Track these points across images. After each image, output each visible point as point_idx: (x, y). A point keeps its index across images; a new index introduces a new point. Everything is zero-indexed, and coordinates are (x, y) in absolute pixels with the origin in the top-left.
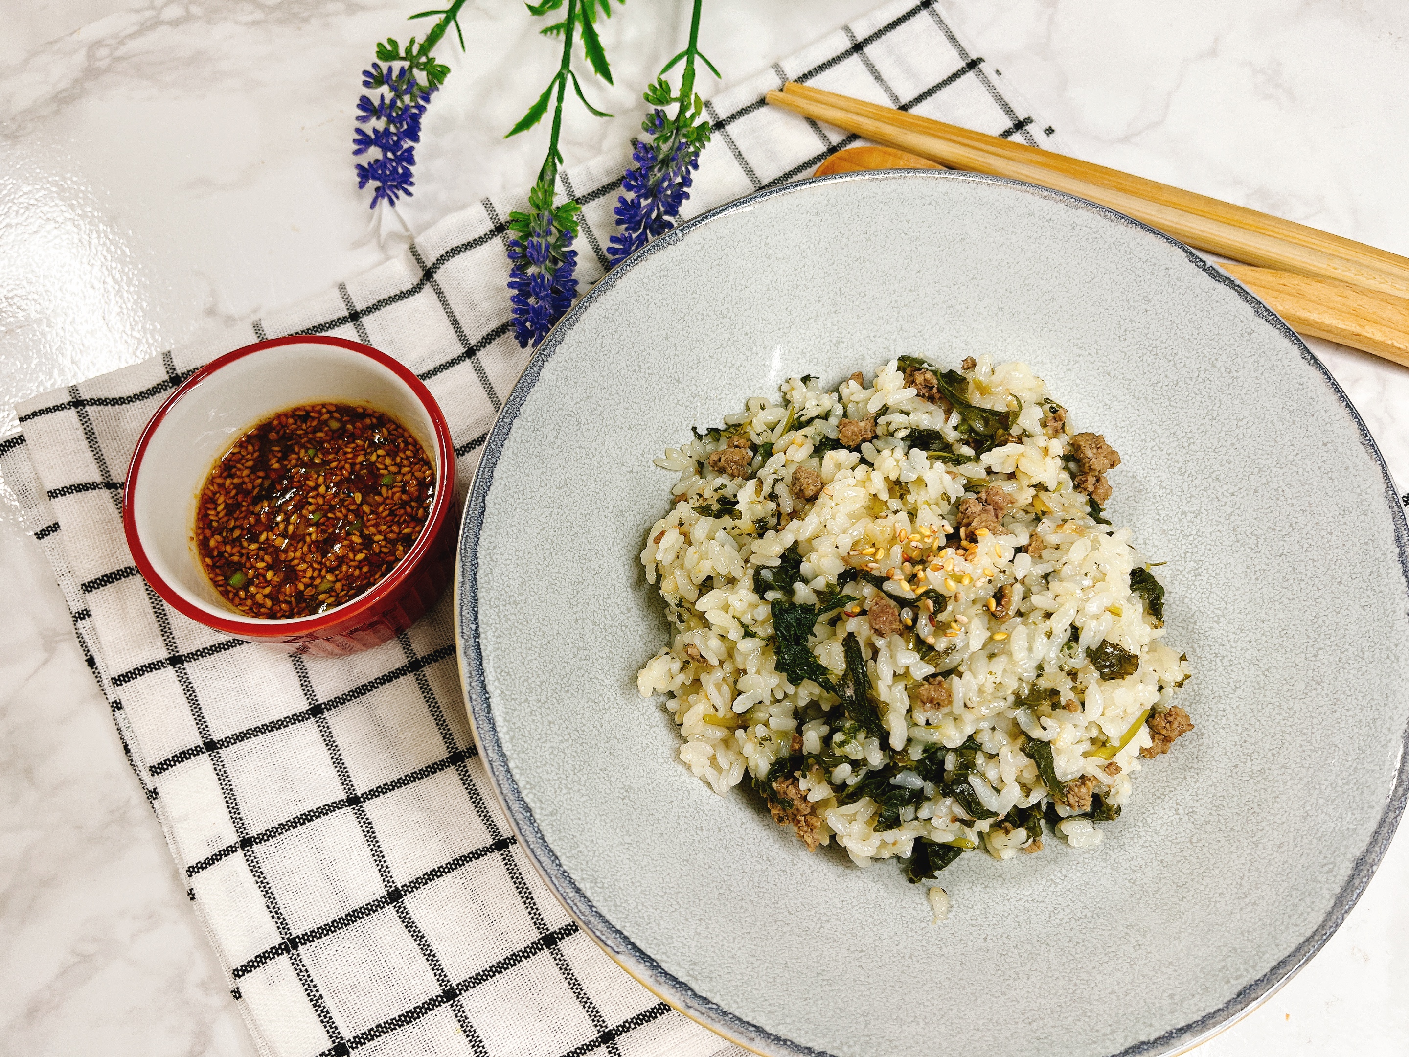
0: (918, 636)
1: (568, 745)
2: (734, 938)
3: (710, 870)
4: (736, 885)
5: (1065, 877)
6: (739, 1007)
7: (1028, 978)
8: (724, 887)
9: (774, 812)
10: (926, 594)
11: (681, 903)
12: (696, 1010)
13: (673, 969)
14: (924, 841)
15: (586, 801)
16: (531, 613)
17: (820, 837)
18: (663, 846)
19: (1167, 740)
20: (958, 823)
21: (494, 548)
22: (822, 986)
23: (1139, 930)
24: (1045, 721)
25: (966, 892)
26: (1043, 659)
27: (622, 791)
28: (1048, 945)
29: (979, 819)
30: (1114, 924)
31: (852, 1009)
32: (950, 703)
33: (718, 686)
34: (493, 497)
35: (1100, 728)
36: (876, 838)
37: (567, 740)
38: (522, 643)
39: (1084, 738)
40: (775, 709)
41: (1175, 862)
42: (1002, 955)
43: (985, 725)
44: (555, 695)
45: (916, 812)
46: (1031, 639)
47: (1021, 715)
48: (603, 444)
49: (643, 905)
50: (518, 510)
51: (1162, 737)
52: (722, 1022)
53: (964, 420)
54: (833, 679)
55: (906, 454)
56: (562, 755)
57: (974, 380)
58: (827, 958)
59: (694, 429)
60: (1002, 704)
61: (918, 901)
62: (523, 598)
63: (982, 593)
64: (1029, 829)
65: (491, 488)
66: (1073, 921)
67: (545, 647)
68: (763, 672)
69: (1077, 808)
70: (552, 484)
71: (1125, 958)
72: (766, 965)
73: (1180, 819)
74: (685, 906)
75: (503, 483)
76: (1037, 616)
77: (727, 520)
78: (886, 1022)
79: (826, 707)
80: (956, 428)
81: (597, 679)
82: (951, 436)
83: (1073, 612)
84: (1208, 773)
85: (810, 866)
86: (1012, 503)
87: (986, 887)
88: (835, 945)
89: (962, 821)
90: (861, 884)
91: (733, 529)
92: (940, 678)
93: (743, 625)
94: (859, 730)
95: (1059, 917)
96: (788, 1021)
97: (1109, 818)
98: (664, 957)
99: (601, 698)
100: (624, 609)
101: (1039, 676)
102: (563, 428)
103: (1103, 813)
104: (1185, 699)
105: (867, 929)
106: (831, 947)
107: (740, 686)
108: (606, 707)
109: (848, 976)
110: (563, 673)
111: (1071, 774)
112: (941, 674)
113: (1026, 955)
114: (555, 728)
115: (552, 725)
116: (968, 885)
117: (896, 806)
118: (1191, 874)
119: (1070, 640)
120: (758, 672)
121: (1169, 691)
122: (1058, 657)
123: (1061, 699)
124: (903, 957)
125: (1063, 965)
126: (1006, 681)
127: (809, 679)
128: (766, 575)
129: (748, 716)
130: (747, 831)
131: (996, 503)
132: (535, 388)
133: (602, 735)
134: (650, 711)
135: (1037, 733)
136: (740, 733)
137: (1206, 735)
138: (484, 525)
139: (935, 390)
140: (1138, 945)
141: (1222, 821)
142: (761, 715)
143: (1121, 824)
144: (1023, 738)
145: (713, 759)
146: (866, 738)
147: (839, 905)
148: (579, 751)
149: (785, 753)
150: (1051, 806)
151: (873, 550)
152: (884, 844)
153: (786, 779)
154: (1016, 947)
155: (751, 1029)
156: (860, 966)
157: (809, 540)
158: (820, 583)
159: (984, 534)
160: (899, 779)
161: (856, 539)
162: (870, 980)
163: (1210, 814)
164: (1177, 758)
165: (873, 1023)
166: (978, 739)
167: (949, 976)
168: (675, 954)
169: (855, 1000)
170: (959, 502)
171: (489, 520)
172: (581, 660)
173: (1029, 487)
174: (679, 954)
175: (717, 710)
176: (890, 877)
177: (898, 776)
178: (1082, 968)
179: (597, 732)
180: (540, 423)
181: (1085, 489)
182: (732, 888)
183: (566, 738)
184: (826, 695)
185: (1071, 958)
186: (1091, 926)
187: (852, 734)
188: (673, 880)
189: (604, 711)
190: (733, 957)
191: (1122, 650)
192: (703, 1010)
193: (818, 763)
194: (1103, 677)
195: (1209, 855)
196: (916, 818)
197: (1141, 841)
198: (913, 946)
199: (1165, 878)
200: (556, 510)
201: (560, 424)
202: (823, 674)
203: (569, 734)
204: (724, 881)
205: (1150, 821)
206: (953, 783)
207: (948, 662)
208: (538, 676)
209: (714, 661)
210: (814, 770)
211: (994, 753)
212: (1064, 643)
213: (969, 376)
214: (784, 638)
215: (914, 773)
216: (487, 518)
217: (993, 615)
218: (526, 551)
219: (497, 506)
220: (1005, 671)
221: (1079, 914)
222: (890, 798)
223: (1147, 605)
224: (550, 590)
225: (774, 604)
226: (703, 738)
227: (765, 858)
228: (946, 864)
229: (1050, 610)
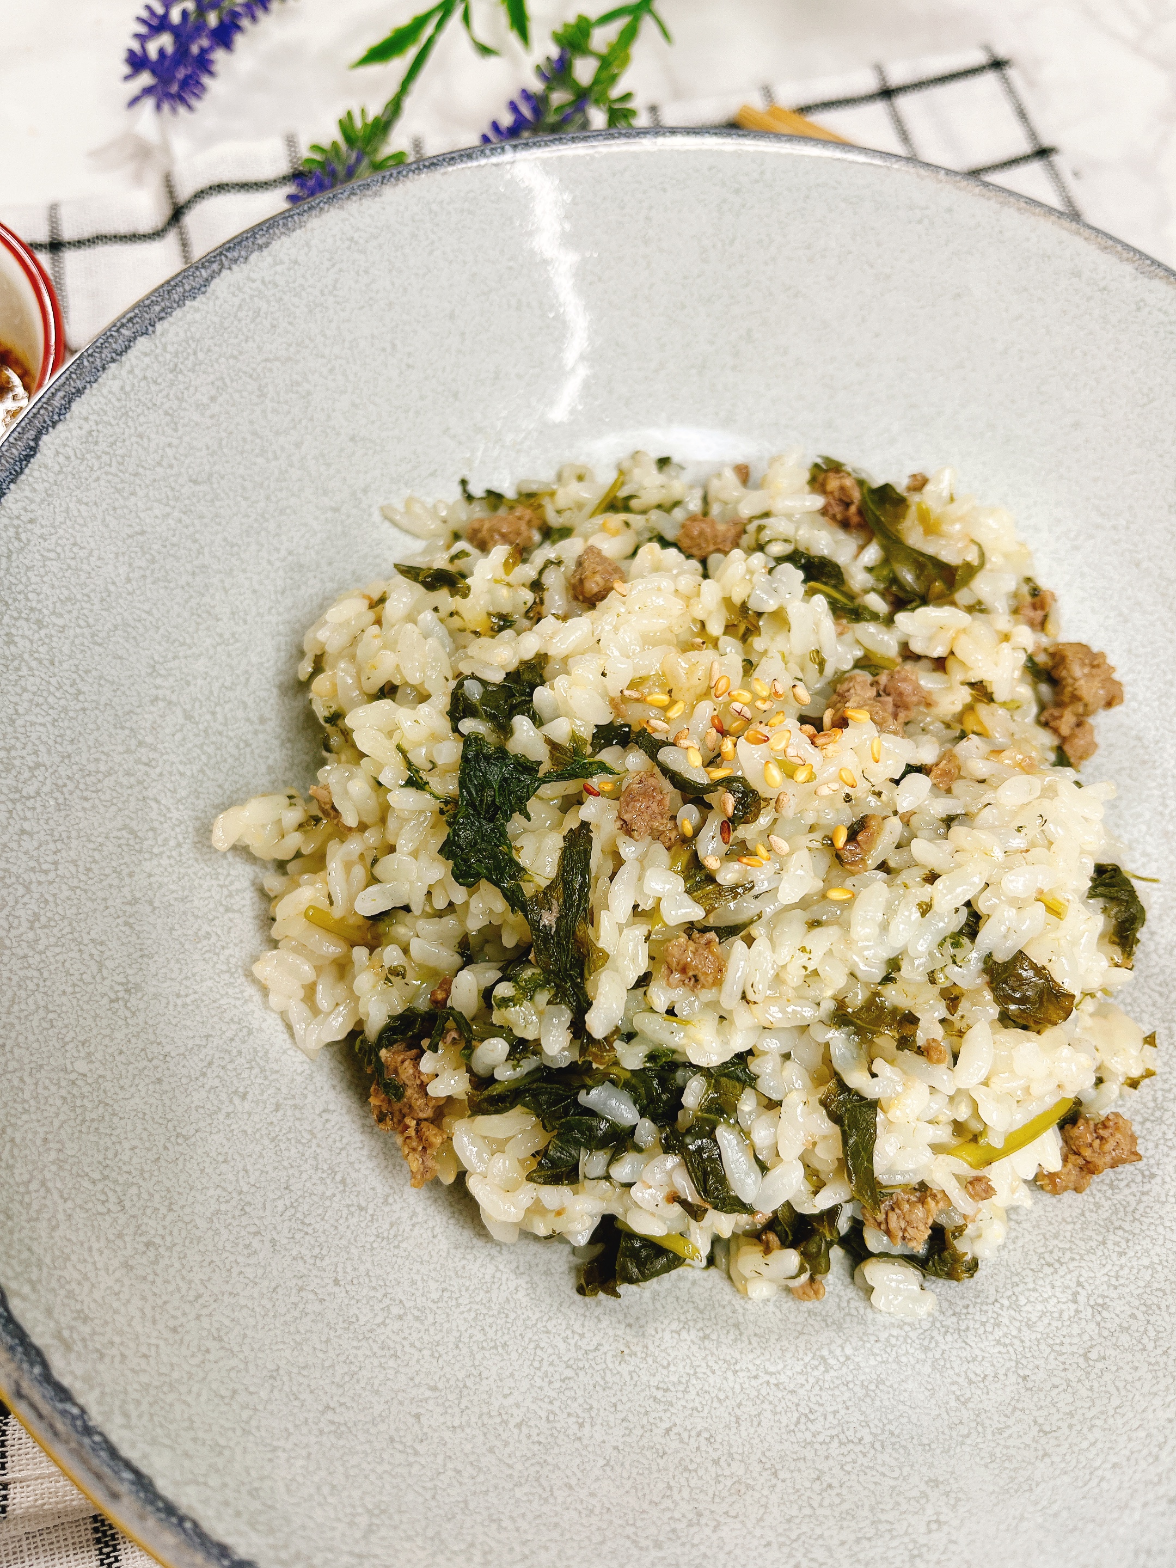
0: (695, 855)
1: (43, 878)
2: (199, 1296)
3: (224, 1167)
4: (260, 1206)
5: (848, 1358)
6: (127, 1427)
7: (715, 1530)
8: (234, 1203)
9: (373, 1101)
10: (728, 783)
11: (127, 1204)
12: (33, 1406)
13: (29, 1316)
14: (618, 1225)
15: (31, 979)
16: (66, 650)
17: (438, 1167)
18: (152, 1100)
19: (1088, 1168)
20: (677, 1208)
21: (31, 521)
22: (321, 1432)
23: (947, 1494)
24: (879, 1065)
25: (667, 1336)
26: (904, 952)
27: (117, 988)
28: (775, 1474)
29: (716, 1208)
30: (906, 1470)
31: (356, 1494)
32: (718, 982)
33: (348, 866)
34: (58, 441)
35: (975, 1105)
36: (528, 1193)
37: (46, 872)
38: (25, 690)
39: (942, 1118)
40: (427, 927)
41: (1048, 1386)
42: (686, 1469)
43: (772, 1045)
44: (57, 795)
45: (609, 1165)
46: (890, 910)
47: (838, 1039)
48: (298, 445)
49: (43, 1183)
50: (102, 482)
51: (1081, 1162)
52: (73, 1445)
53: (886, 561)
54: (529, 890)
55: (770, 571)
56: (21, 890)
57: (919, 505)
58: (363, 1384)
59: (464, 483)
60: (808, 1013)
61: (577, 1327)
62: (60, 622)
63: (830, 817)
64: (805, 1255)
65: (60, 426)
66: (835, 1443)
67: (71, 714)
68: (423, 857)
69: (899, 1241)
70: (183, 470)
71: (906, 1540)
72: (233, 1362)
73: (1077, 1312)
74: (133, 1211)
75: (86, 427)
76: (913, 877)
77: (443, 597)
78: (409, 1538)
79: (509, 941)
80: (870, 570)
81: (158, 802)
82: (858, 579)
83: (979, 882)
84: (1147, 1243)
85: (415, 1214)
86: (928, 705)
87: (706, 1337)
88: (391, 1363)
89: (684, 1203)
90: (490, 1269)
91: (452, 614)
92: (712, 935)
93: (410, 765)
94: (542, 987)
95: (813, 1428)
96: (214, 1481)
97: (951, 1275)
98: (26, 1289)
99: (150, 834)
100: (253, 716)
101: (887, 979)
102: (230, 390)
103: (943, 1261)
104: (1137, 1112)
105: (465, 1351)
106: (381, 1365)
107: (379, 870)
108: (156, 850)
109: (382, 1427)
110: (91, 767)
111: (903, 1173)
112: (717, 930)
113: (729, 1483)
114: (28, 844)
115: (25, 837)
116: (675, 1326)
117: (578, 1144)
118: (1071, 1414)
119: (960, 932)
120: (415, 854)
121: (1113, 1088)
122: (931, 954)
123: (920, 1034)
124: (505, 1422)
125: (789, 1521)
126: (826, 971)
127: (490, 880)
128: (474, 691)
129: (382, 927)
130: (328, 1126)
131: (901, 694)
132: (195, 303)
133: (126, 891)
134: (237, 885)
135: (857, 1079)
136: (360, 953)
137: (1158, 1180)
138: (23, 477)
139: (853, 509)
140: (937, 1521)
141: (1152, 1334)
142: (401, 930)
143: (971, 1294)
144: (832, 1084)
145: (310, 991)
146: (549, 1003)
147: (435, 1296)
148: (63, 896)
149: (422, 1005)
150: (857, 1226)
151: (664, 699)
152: (537, 1208)
153: (409, 1047)
154: (716, 1462)
155: (127, 1475)
156: (417, 1416)
157: (565, 660)
158: (560, 730)
159: (860, 718)
160: (594, 1097)
161: (643, 673)
162: (421, 1448)
163: (1133, 1316)
164: (1098, 1206)
165: (383, 1532)
166: (754, 1066)
167: (573, 1482)
168: (54, 1290)
169: (373, 1477)
170: (840, 677)
171: (36, 474)
172: (138, 761)
173: (963, 683)
174: (62, 1293)
175: (331, 903)
176: (547, 1273)
177: (594, 1092)
178: (821, 1536)
179: (116, 882)
180: (189, 364)
181: (1056, 731)
182: (248, 1209)
183: (45, 867)
184: (511, 917)
185: (807, 1511)
186: (865, 1461)
187: (528, 992)
188: (135, 1160)
189: (147, 856)
190: (174, 1330)
191: (1049, 979)
192: (45, 1409)
193: (459, 1030)
194: (1006, 1019)
195: (1113, 1390)
196: (608, 1177)
197: (998, 1333)
198: (533, 1407)
199: (1023, 1410)
200: (176, 514)
201: (227, 380)
202: (513, 877)
203: (56, 863)
204: (240, 1193)
205: (1022, 1301)
206: (688, 1131)
207: (733, 910)
208: (36, 753)
209: (350, 819)
210: (449, 1039)
211: (775, 1097)
212: (948, 933)
213: (914, 499)
214: (471, 804)
215: (625, 1096)
216: (34, 469)
217: (838, 857)
218: (96, 553)
219: (61, 459)
220: (830, 953)
221: (850, 1433)
222: (569, 1128)
223: (1111, 929)
224: (120, 632)
225: (469, 741)
226: (301, 949)
227: (338, 1178)
228: (646, 1278)
229: (937, 871)
